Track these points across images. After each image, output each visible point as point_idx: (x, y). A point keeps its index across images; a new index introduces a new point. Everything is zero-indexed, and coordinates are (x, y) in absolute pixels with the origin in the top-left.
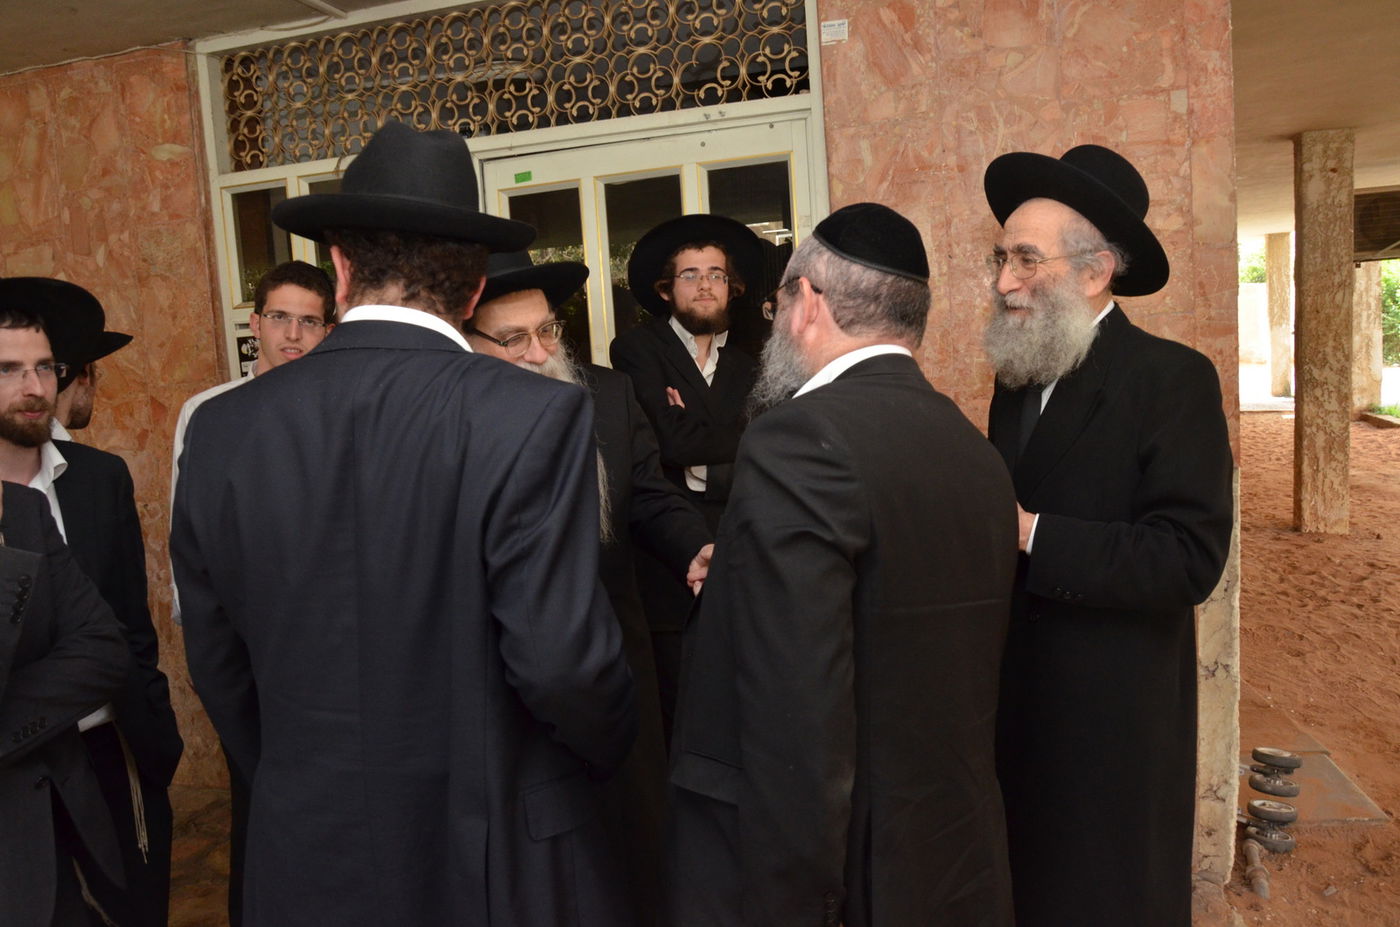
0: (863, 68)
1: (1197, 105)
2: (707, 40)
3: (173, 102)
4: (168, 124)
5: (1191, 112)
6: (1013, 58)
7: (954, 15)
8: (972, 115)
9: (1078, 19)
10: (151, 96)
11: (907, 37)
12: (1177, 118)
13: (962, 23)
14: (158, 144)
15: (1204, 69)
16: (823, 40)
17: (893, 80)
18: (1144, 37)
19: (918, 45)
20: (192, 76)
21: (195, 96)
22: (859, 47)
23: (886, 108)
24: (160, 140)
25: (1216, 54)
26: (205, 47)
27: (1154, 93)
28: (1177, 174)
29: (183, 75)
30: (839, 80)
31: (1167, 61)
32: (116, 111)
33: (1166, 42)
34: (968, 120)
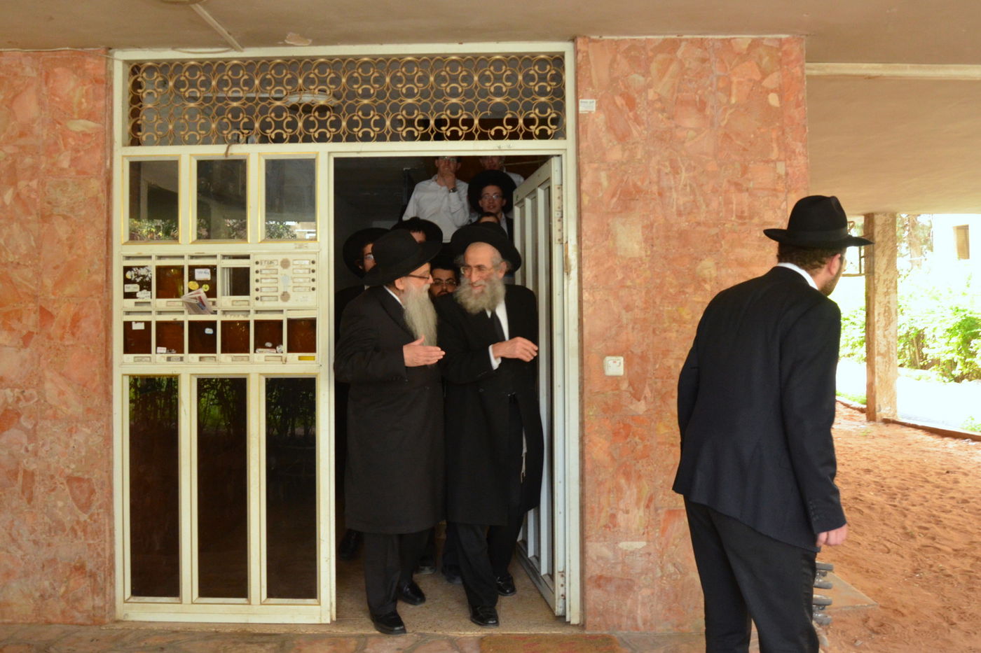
0: (604, 129)
1: (790, 171)
3: (91, 91)
4: (85, 105)
5: (787, 174)
6: (691, 133)
7: (658, 105)
8: (667, 163)
9: (727, 116)
10: (72, 84)
11: (631, 114)
12: (779, 177)
13: (663, 110)
14: (73, 119)
15: (794, 152)
16: (581, 109)
17: (623, 138)
18: (762, 130)
19: (637, 120)
20: (109, 74)
21: (110, 89)
22: (602, 117)
23: (616, 154)
24: (76, 116)
25: (800, 144)
26: (122, 57)
27: (767, 162)
28: (779, 208)
29: (102, 72)
30: (589, 135)
31: (774, 145)
32: (38, 91)
33: (774, 135)
34: (664, 166)
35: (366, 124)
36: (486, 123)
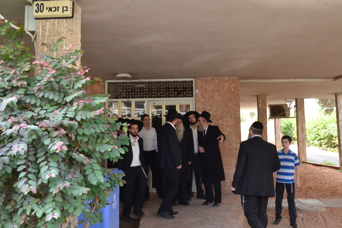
0: (200, 96)
1: (236, 103)
2: (180, 89)
3: (101, 89)
4: (100, 91)
5: (235, 104)
6: (217, 96)
7: (211, 91)
8: (212, 102)
9: (224, 93)
10: (97, 87)
11: (205, 93)
12: (234, 104)
13: (211, 92)
14: (98, 94)
15: (237, 100)
16: (196, 92)
17: (204, 97)
18: (231, 96)
19: (207, 94)
20: (105, 85)
21: (105, 88)
22: (200, 93)
23: (203, 100)
24: (98, 93)
25: (238, 98)
26: (107, 81)
27: (232, 102)
28: (234, 110)
29: (104, 85)
30: (197, 97)
31: (233, 98)
32: (91, 88)
33: (233, 97)
34: (212, 103)
35: (155, 94)
36: (178, 94)
